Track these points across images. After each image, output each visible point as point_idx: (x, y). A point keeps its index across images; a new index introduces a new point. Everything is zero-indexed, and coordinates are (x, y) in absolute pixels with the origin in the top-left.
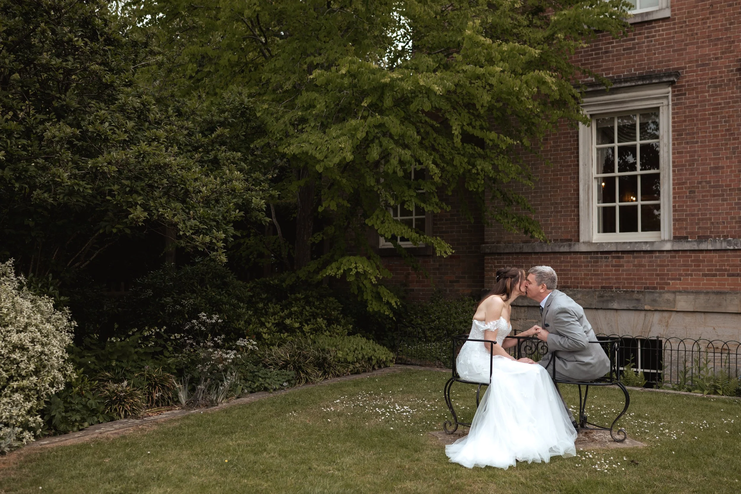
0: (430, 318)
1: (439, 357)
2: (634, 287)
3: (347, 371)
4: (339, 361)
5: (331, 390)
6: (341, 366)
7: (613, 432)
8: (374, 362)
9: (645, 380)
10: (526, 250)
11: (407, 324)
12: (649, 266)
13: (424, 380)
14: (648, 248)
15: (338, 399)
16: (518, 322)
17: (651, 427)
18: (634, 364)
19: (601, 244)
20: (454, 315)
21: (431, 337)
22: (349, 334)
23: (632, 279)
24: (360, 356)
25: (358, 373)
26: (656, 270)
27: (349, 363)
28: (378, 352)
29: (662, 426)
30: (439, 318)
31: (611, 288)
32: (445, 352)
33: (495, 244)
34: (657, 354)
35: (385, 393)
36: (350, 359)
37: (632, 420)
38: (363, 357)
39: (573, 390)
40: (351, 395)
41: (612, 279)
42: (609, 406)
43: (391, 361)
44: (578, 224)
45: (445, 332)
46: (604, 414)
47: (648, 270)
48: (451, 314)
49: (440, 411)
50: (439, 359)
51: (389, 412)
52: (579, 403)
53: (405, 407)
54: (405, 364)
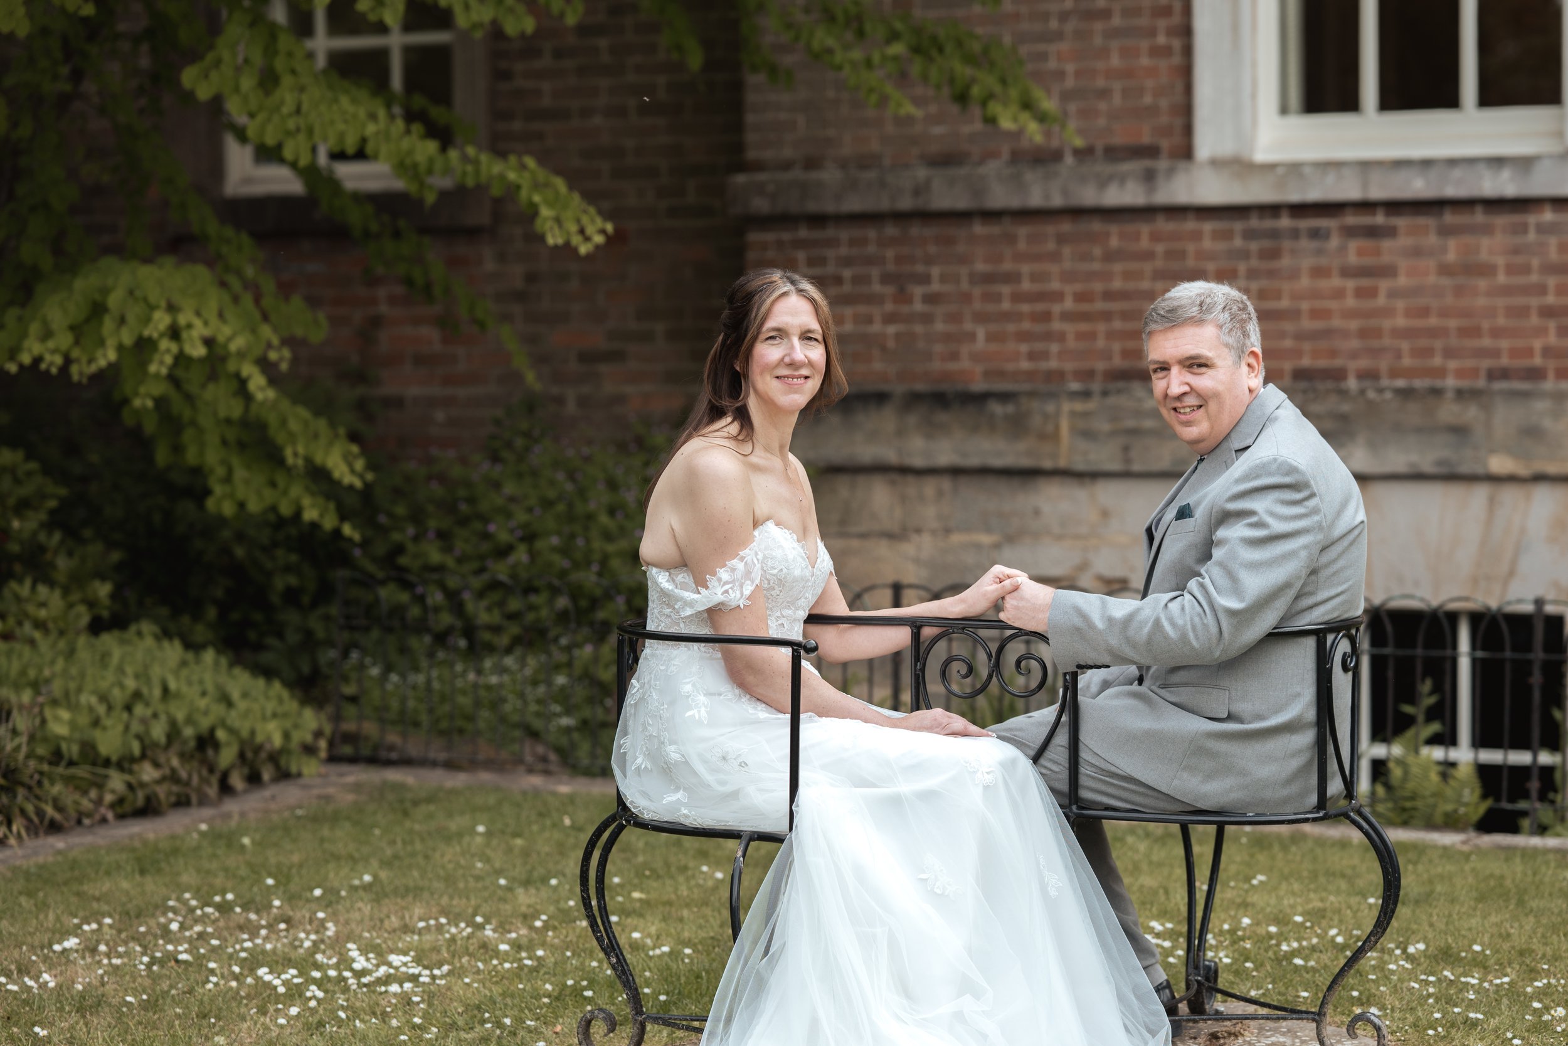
0: (486, 536)
1: (538, 724)
2: (1441, 372)
3: (99, 802)
4: (57, 756)
5: (30, 894)
6: (68, 780)
7: (1329, 1030)
8: (227, 756)
9: (1484, 796)
10: (944, 198)
11: (371, 568)
12: (1511, 270)
13: (473, 832)
14: (1505, 185)
15: (65, 934)
16: (908, 548)
17: (1491, 1002)
18: (1435, 727)
19: (1295, 168)
20: (604, 519)
21: (496, 629)
22: (97, 627)
23: (1433, 333)
24: (158, 732)
25: (149, 809)
26: (1542, 290)
27: (107, 763)
28: (242, 705)
29: (1540, 994)
30: (529, 537)
31: (1339, 375)
32: (563, 697)
33: (797, 174)
34: (1536, 679)
35: (291, 899)
36: (109, 743)
37: (1412, 975)
38: (173, 733)
39: (1158, 854)
40: (129, 916)
41: (1345, 334)
42: (1318, 916)
43: (309, 750)
44: (1186, 72)
45: (562, 602)
46: (1294, 953)
47: (1507, 291)
48: (590, 517)
49: (558, 971)
50: (534, 735)
51: (319, 983)
52: (1184, 909)
53: (396, 959)
54: (374, 760)
